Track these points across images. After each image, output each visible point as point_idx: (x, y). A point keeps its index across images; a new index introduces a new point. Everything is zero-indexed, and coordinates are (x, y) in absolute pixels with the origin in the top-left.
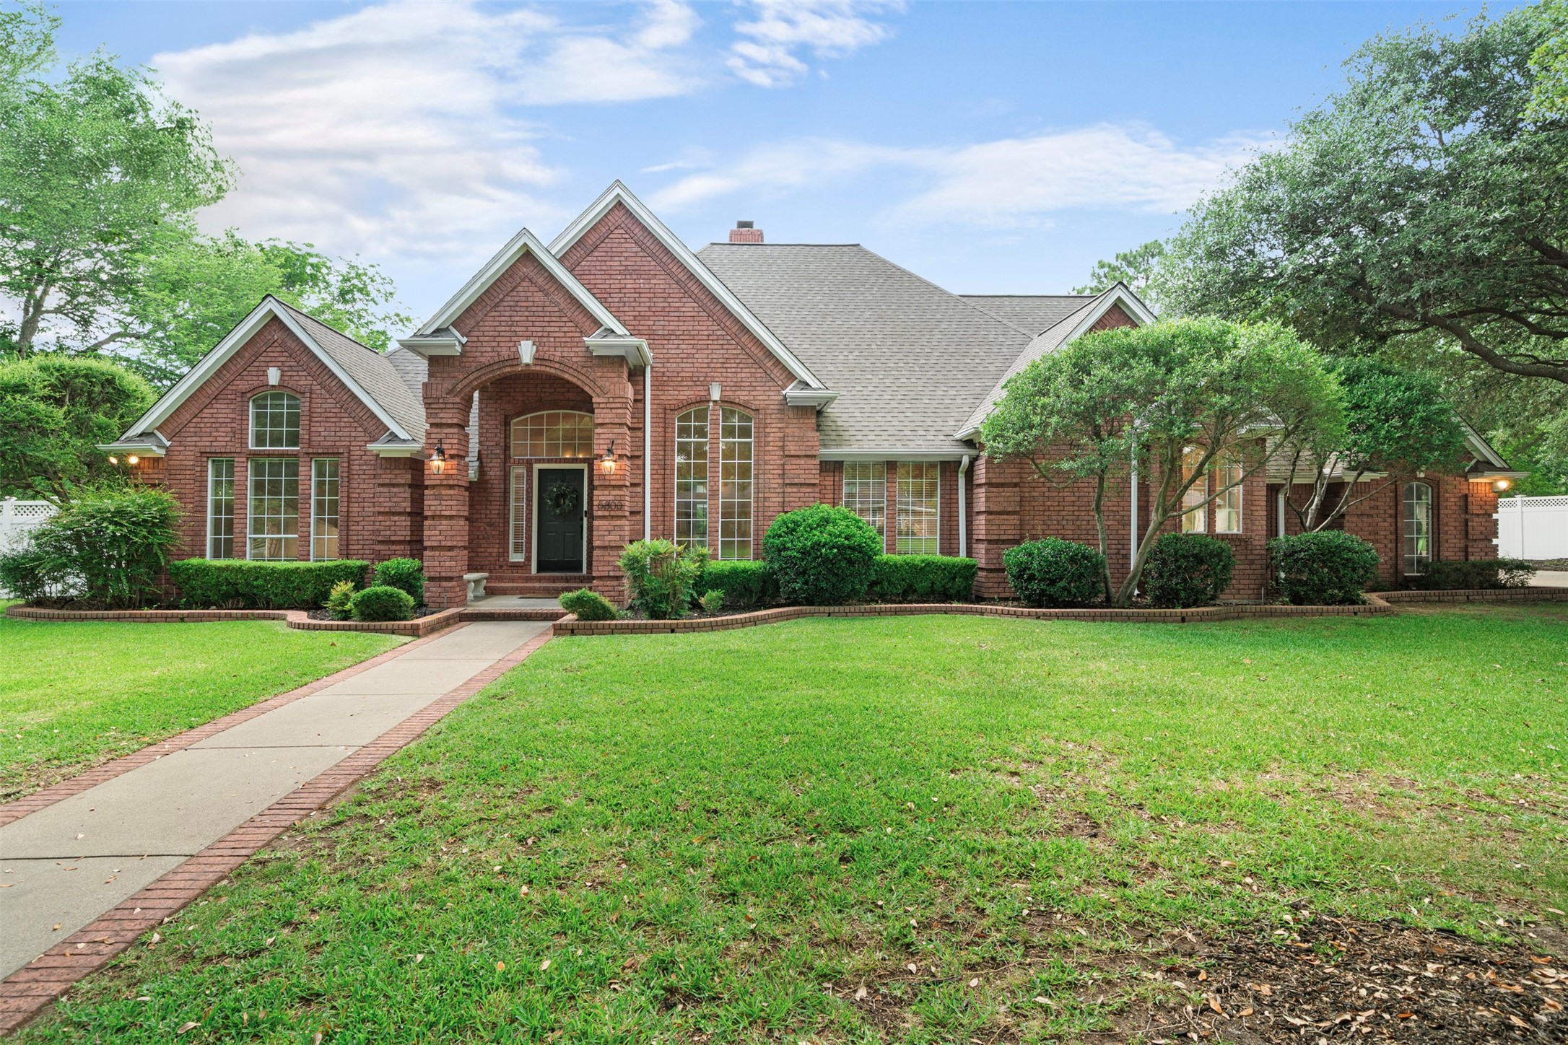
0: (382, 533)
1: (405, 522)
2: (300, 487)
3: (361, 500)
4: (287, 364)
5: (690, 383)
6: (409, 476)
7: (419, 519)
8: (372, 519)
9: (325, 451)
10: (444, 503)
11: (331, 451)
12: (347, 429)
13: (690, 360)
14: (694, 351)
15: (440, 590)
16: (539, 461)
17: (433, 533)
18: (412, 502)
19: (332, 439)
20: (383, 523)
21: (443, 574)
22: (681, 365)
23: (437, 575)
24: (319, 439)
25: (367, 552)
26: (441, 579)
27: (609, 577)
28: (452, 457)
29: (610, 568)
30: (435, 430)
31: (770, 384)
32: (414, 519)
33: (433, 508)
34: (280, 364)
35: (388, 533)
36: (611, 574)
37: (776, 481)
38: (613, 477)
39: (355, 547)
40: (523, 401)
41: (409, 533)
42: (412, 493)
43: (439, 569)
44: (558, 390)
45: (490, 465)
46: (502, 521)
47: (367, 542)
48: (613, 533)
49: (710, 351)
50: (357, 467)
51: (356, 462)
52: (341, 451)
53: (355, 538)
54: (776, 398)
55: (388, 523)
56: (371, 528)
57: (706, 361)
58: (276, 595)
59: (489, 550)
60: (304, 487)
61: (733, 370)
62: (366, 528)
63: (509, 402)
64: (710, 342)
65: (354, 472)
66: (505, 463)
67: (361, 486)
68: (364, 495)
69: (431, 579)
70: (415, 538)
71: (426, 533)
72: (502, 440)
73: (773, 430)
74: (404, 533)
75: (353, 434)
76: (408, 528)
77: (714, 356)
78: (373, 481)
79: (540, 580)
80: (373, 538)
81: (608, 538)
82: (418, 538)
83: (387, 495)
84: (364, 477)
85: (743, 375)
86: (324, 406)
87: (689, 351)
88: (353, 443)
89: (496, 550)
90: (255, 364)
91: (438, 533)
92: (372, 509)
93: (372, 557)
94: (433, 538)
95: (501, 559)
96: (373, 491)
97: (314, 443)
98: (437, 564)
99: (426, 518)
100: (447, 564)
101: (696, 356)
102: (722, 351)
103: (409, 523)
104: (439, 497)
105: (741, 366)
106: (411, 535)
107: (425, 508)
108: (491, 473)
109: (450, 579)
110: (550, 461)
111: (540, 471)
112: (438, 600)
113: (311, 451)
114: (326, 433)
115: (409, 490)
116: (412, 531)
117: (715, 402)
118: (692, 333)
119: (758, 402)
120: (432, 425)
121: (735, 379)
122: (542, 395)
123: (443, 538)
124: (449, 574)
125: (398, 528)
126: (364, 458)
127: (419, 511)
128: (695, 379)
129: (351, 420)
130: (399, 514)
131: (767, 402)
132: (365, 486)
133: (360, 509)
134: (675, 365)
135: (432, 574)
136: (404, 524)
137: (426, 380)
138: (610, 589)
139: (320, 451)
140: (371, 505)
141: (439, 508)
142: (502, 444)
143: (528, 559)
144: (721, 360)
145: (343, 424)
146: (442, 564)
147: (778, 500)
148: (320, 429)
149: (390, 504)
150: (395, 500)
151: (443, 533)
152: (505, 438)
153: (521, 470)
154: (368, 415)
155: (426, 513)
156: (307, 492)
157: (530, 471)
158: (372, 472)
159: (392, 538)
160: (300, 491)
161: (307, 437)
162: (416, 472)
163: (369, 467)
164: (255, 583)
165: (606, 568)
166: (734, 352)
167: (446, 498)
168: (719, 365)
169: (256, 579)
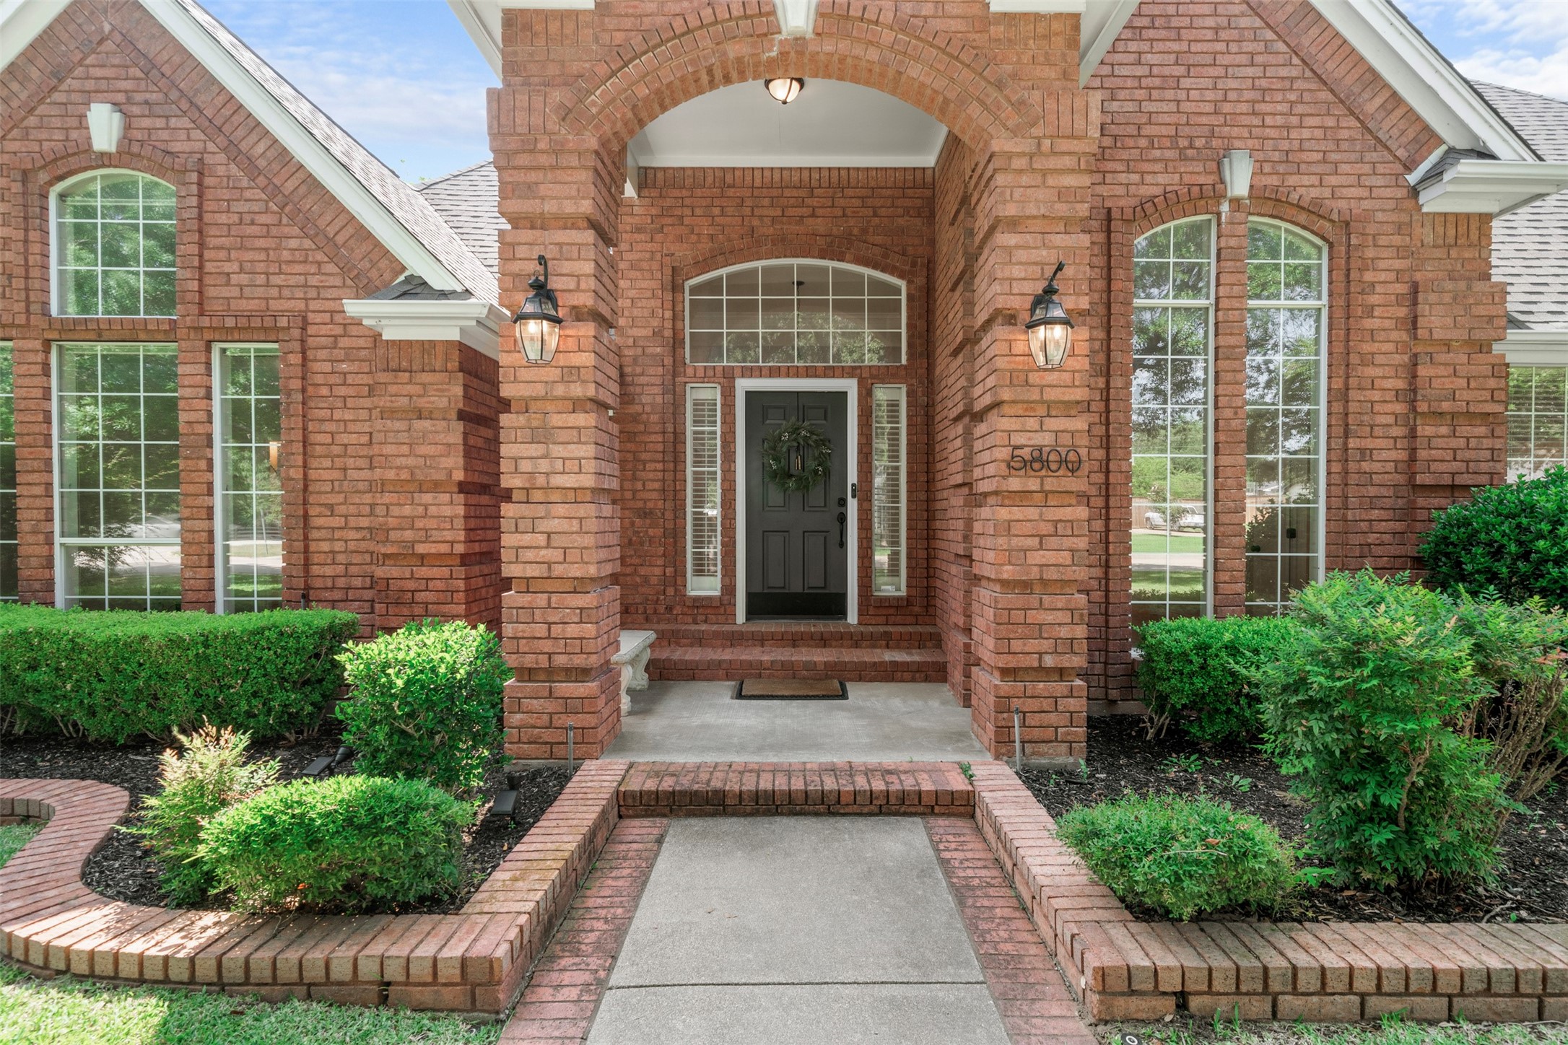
0: (393, 535)
1: (451, 508)
2: (183, 417)
3: (336, 450)
4: (139, 97)
5: (1169, 154)
6: (458, 390)
7: (485, 499)
8: (367, 498)
9: (243, 322)
10: (557, 450)
11: (256, 323)
12: (298, 268)
13: (1170, 94)
14: (1180, 70)
15: (551, 706)
16: (749, 373)
17: (527, 539)
18: (467, 455)
19: (260, 292)
20: (395, 511)
21: (561, 660)
22: (1148, 106)
23: (543, 662)
24: (225, 292)
25: (357, 582)
26: (551, 673)
27: (1041, 669)
28: (579, 314)
29: (1046, 645)
30: (526, 235)
31: (1374, 156)
32: (474, 499)
33: (525, 466)
34: (121, 98)
35: (408, 535)
36: (1049, 661)
37: (1389, 408)
38: (1052, 378)
39: (328, 571)
40: (712, 237)
41: (461, 536)
42: (465, 434)
43: (547, 646)
44: (790, 212)
45: (643, 380)
46: (669, 505)
47: (356, 559)
48: (1053, 542)
49: (1219, 71)
50: (327, 367)
51: (322, 354)
52: (283, 322)
53: (325, 546)
54: (1388, 192)
55: (407, 510)
56: (364, 522)
57: (1210, 95)
58: (92, 712)
59: (642, 571)
60: (193, 416)
61: (1279, 120)
62: (353, 522)
63: (680, 239)
64: (1221, 47)
65: (319, 379)
66: (675, 375)
67: (338, 415)
68: (345, 438)
69: (527, 674)
70: (477, 548)
71: (507, 540)
72: (668, 324)
73: (1383, 276)
74: (448, 535)
75: (313, 281)
76: (459, 523)
77: (1232, 84)
78: (367, 403)
79: (761, 640)
80: (372, 546)
81: (1037, 558)
82: (485, 547)
83: (403, 437)
84: (342, 391)
85: (1306, 134)
86: (237, 207)
87: (1166, 71)
88: (314, 305)
89: (657, 571)
90: (57, 97)
91: (541, 539)
92: (366, 474)
93: (368, 594)
94: (530, 555)
95: (670, 591)
96: (366, 427)
97: (217, 306)
98: (541, 630)
99: (507, 496)
100: (572, 630)
101: (1185, 83)
102: (1250, 71)
103: (461, 510)
104: (542, 435)
105: (1299, 109)
106: (469, 541)
107: (505, 466)
108: (645, 399)
109: (583, 674)
110: (774, 373)
111: (750, 395)
112: (547, 735)
113: (205, 322)
114: (244, 279)
115: (459, 426)
116: (468, 530)
117: (1236, 202)
118: (1175, 22)
119: (1342, 204)
120: (515, 220)
121: (1285, 145)
122: (756, 222)
123: (556, 555)
124: (579, 661)
125: (432, 524)
126: (344, 342)
127: (486, 480)
128: (1183, 143)
129: (307, 243)
130: (436, 487)
131: (1366, 204)
132: (348, 416)
133: (336, 475)
134: (1130, 107)
135: (529, 661)
136: (447, 511)
137: (498, 84)
138: (1047, 704)
139: (230, 322)
140: (362, 463)
141: (544, 466)
142: (668, 333)
143: (729, 589)
144: (1248, 95)
145: (286, 255)
146: (556, 630)
147: (1394, 455)
148: (227, 267)
149: (411, 461)
150: (423, 450)
151: (556, 541)
152: (674, 318)
153: (712, 393)
154: (350, 230)
155: (506, 482)
156: (200, 429)
157: (728, 394)
158: (366, 379)
159: (421, 549)
160: (183, 428)
161: (194, 285)
162: (475, 383)
163: (354, 367)
164: (29, 678)
165: (1033, 645)
166: (1284, 72)
167: (563, 435)
168: (1244, 108)
169: (33, 667)
